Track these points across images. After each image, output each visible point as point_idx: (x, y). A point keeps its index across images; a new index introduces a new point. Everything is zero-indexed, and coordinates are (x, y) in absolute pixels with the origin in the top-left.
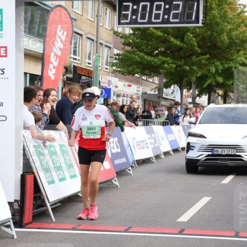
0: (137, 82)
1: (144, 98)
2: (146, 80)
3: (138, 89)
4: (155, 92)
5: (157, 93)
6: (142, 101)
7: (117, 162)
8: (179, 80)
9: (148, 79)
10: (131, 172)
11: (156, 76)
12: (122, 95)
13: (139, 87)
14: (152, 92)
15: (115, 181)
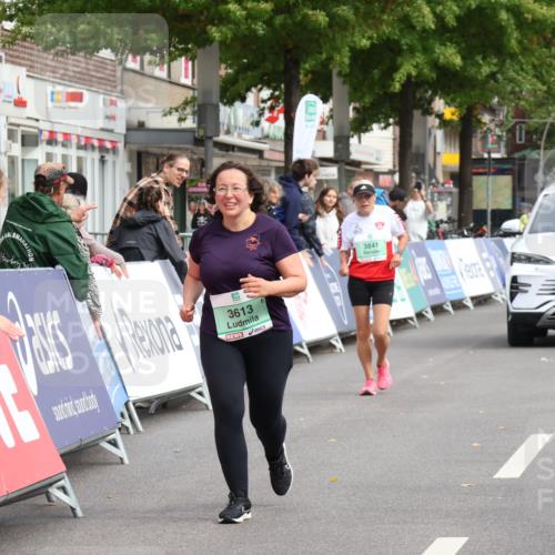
0: (107, 82)
1: (135, 148)
2: (141, 73)
3: (111, 110)
4: (181, 120)
5: (190, 123)
6: (130, 160)
7: (63, 411)
9: (147, 69)
10: (121, 452)
12: (45, 136)
13: (113, 103)
14: (171, 122)
15: (63, 489)
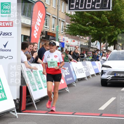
0: (78, 39)
1: (81, 47)
2: (82, 38)
3: (78, 43)
4: (87, 44)
6: (80, 49)
7: (68, 80)
8: (99, 38)
9: (83, 38)
10: (75, 85)
11: (87, 36)
12: (70, 46)
13: (79, 42)
14: (85, 44)
15: (67, 89)
